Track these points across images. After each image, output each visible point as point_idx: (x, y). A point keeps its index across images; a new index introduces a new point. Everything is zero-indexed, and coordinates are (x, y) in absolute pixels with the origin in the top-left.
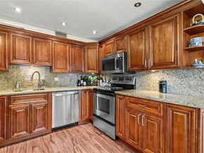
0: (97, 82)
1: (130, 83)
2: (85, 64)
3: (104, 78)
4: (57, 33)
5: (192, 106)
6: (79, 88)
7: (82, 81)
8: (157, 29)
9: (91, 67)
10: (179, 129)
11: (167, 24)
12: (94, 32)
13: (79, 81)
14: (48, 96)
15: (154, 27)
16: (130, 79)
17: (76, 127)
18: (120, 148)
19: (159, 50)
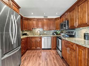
0: (60, 34)
1: (73, 35)
2: (55, 26)
4: (44, 17)
5: (84, 46)
6: (53, 36)
8: (79, 7)
9: (57, 28)
10: (80, 57)
11: (83, 3)
12: (57, 14)
13: (53, 33)
14: (41, 38)
15: (78, 6)
16: (72, 32)
17: (50, 50)
18: (62, 61)
19: (81, 17)
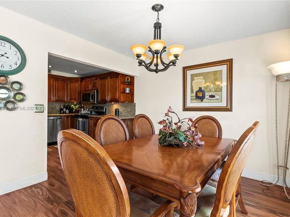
0: (79, 111)
1: (102, 111)
2: (67, 95)
3: (85, 106)
7: (65, 109)
9: (73, 97)
16: (102, 108)
